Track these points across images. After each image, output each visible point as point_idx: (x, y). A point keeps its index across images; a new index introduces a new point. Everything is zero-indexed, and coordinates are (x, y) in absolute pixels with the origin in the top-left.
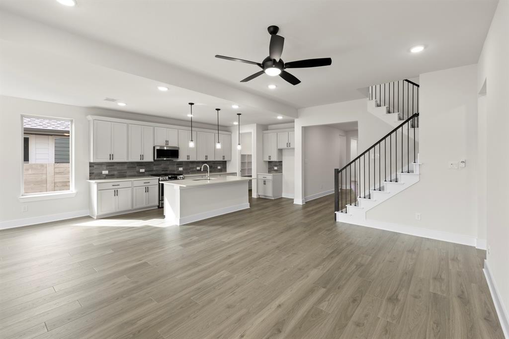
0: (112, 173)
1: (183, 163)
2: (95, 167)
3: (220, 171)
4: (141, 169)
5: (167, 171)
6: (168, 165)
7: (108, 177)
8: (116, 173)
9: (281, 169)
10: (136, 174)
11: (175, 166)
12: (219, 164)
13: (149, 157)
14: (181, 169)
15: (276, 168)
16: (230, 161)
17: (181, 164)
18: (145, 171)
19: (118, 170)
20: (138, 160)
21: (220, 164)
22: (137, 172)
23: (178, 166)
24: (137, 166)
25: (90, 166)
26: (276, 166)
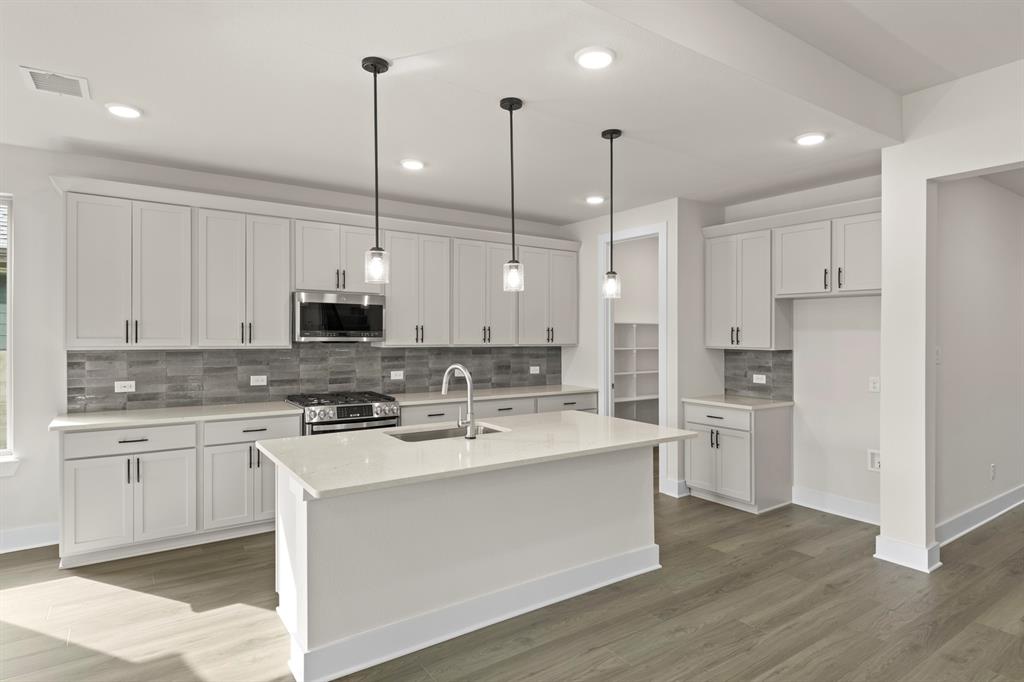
0: (150, 389)
1: (407, 354)
2: (88, 366)
3: (539, 381)
4: (256, 374)
5: (347, 381)
6: (351, 360)
7: (135, 403)
8: (162, 388)
9: (789, 381)
10: (235, 391)
11: (378, 366)
12: (531, 356)
13: (276, 333)
14: (397, 375)
15: (759, 379)
16: (574, 346)
17: (397, 358)
18: (271, 383)
19: (170, 380)
20: (234, 342)
21: (538, 357)
22: (240, 387)
23: (386, 363)
24: (241, 364)
25: (70, 365)
26: (760, 369)
